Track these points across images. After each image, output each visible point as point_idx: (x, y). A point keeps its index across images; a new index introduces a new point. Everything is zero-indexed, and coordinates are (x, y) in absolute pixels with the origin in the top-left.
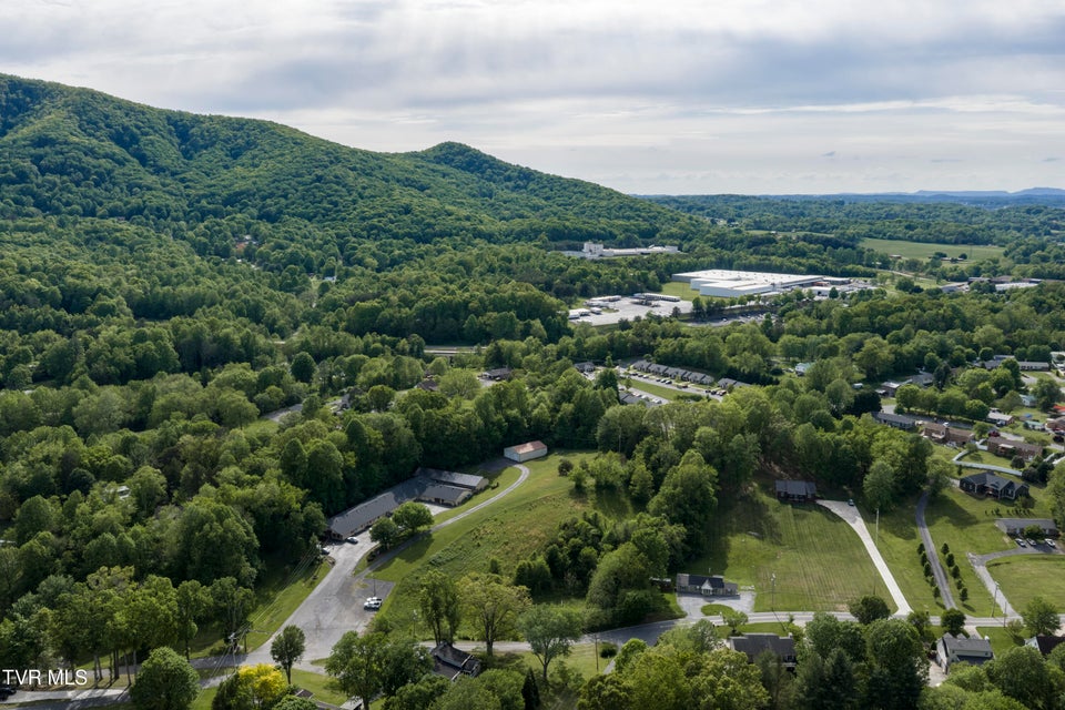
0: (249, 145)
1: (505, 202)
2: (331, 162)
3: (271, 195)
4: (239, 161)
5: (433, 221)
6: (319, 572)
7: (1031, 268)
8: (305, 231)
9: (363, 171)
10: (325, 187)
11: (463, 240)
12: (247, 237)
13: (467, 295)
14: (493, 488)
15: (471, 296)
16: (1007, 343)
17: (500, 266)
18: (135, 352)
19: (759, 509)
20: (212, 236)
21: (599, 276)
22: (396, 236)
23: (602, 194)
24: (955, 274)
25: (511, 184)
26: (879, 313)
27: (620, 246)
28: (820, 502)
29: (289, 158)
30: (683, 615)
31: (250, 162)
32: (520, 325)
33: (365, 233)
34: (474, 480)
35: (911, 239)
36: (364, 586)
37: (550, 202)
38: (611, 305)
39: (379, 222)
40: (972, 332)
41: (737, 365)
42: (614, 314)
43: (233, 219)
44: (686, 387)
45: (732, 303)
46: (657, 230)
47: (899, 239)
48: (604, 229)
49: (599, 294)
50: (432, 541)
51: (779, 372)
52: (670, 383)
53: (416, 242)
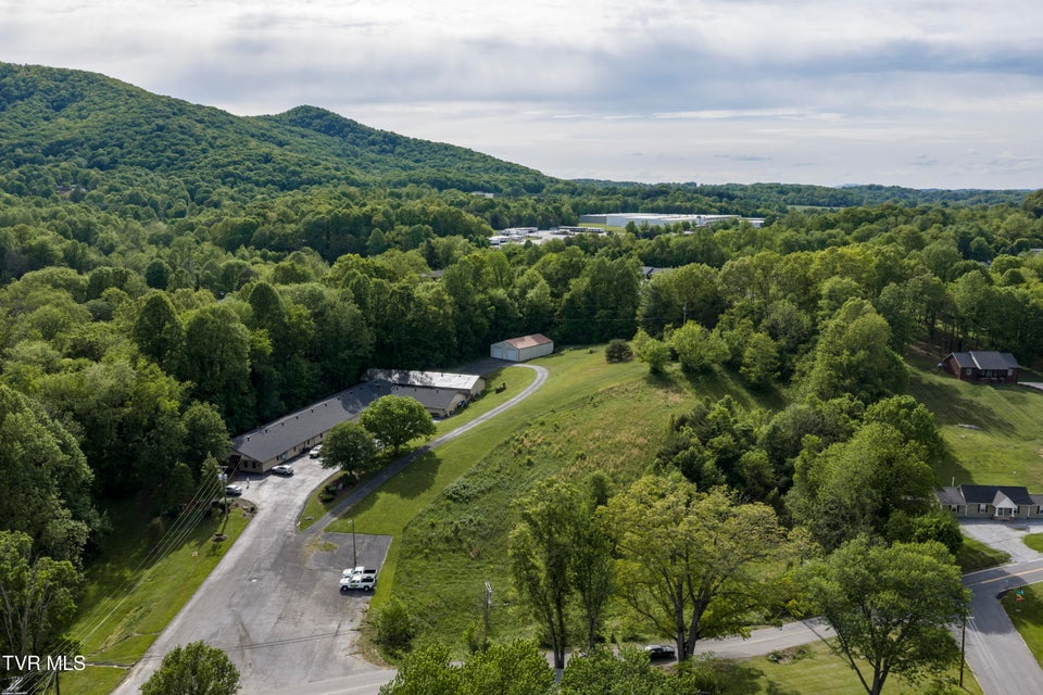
0: (74, 97)
1: (373, 162)
2: (174, 114)
3: (103, 145)
4: (63, 113)
5: (298, 169)
6: (226, 528)
8: (146, 178)
9: (213, 123)
10: (168, 136)
12: (74, 186)
13: (366, 209)
14: (498, 391)
15: (373, 210)
20: (28, 180)
22: (254, 183)
23: (475, 157)
25: (376, 148)
28: (1024, 383)
29: (123, 109)
31: (77, 113)
33: (219, 180)
34: (467, 381)
37: (421, 164)
38: (530, 235)
39: (236, 169)
42: (538, 240)
43: (57, 166)
48: (488, 182)
49: (514, 226)
53: (282, 190)
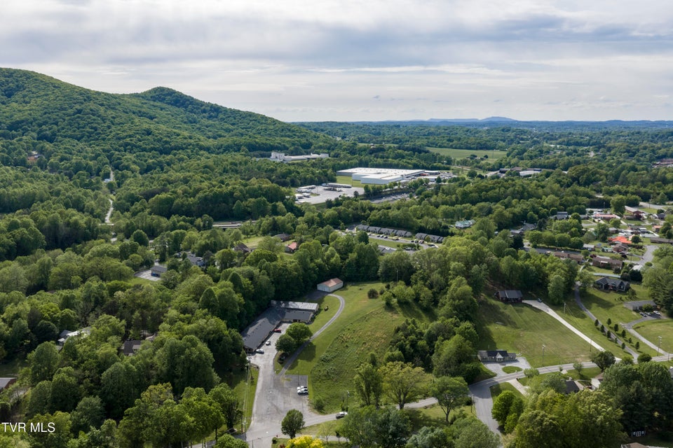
0: (19, 88)
1: (207, 127)
2: (85, 100)
3: (45, 123)
4: (13, 99)
5: (168, 139)
6: (252, 375)
7: (529, 163)
8: (78, 148)
9: (109, 106)
10: (85, 117)
11: (192, 152)
12: (34, 153)
13: (230, 187)
14: (326, 310)
15: (233, 188)
16: (561, 205)
17: (231, 168)
18: (14, 236)
19: (494, 309)
20: (9, 152)
21: (298, 173)
22: (144, 150)
23: (269, 122)
24: (490, 167)
25: (206, 115)
26: (483, 191)
27: (292, 154)
28: (523, 301)
29: (52, 97)
30: (495, 375)
31: (22, 99)
32: (270, 206)
33: (122, 148)
35: (452, 147)
36: (289, 380)
37: (236, 127)
38: (313, 191)
39: (131, 140)
40: (541, 199)
41: (423, 224)
42: (318, 197)
43: (21, 140)
44: (398, 239)
45: (386, 188)
46: (311, 144)
47: (445, 147)
48: (280, 144)
49: (302, 185)
50: (315, 346)
51: (446, 227)
52: (386, 237)
53: (161, 154)
